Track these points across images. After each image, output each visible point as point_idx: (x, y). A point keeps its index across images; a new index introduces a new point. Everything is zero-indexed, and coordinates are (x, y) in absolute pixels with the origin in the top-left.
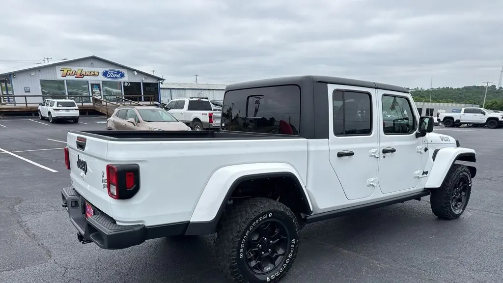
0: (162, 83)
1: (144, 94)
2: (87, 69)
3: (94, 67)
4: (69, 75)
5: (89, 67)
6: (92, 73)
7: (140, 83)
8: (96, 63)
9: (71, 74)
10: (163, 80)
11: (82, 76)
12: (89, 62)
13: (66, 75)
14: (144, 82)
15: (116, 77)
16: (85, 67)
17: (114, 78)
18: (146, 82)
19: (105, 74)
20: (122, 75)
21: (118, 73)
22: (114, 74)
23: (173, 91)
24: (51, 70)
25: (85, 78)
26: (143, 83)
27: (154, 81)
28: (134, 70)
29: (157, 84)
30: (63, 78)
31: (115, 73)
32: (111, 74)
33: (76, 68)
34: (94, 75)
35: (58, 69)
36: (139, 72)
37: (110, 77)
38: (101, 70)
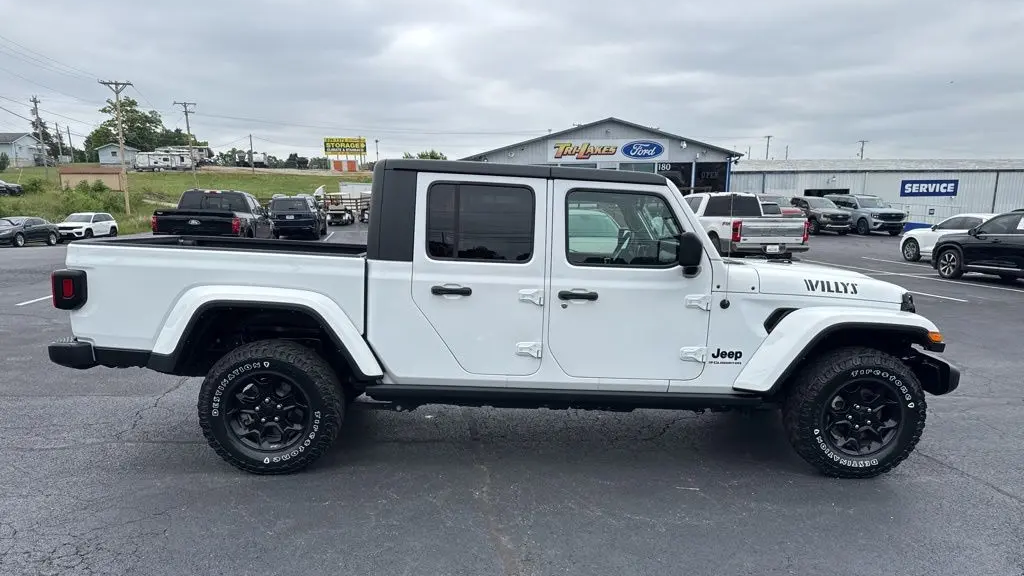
0: (736, 162)
1: (695, 185)
2: (597, 143)
3: (608, 138)
4: (567, 154)
5: (602, 138)
6: (605, 149)
7: (691, 164)
8: (613, 130)
9: (570, 152)
10: (740, 155)
11: (587, 155)
12: (603, 130)
13: (563, 154)
14: (699, 161)
15: (646, 155)
16: (594, 138)
17: (642, 156)
18: (703, 161)
19: (627, 150)
20: (659, 150)
21: (652, 146)
22: (644, 148)
23: (768, 177)
24: (539, 149)
25: (592, 159)
26: (697, 164)
27: (721, 159)
28: (681, 140)
29: (725, 165)
30: (557, 160)
31: (646, 148)
32: (638, 151)
33: (579, 143)
34: (608, 153)
35: (552, 144)
36: (690, 143)
37: (636, 156)
38: (622, 143)
